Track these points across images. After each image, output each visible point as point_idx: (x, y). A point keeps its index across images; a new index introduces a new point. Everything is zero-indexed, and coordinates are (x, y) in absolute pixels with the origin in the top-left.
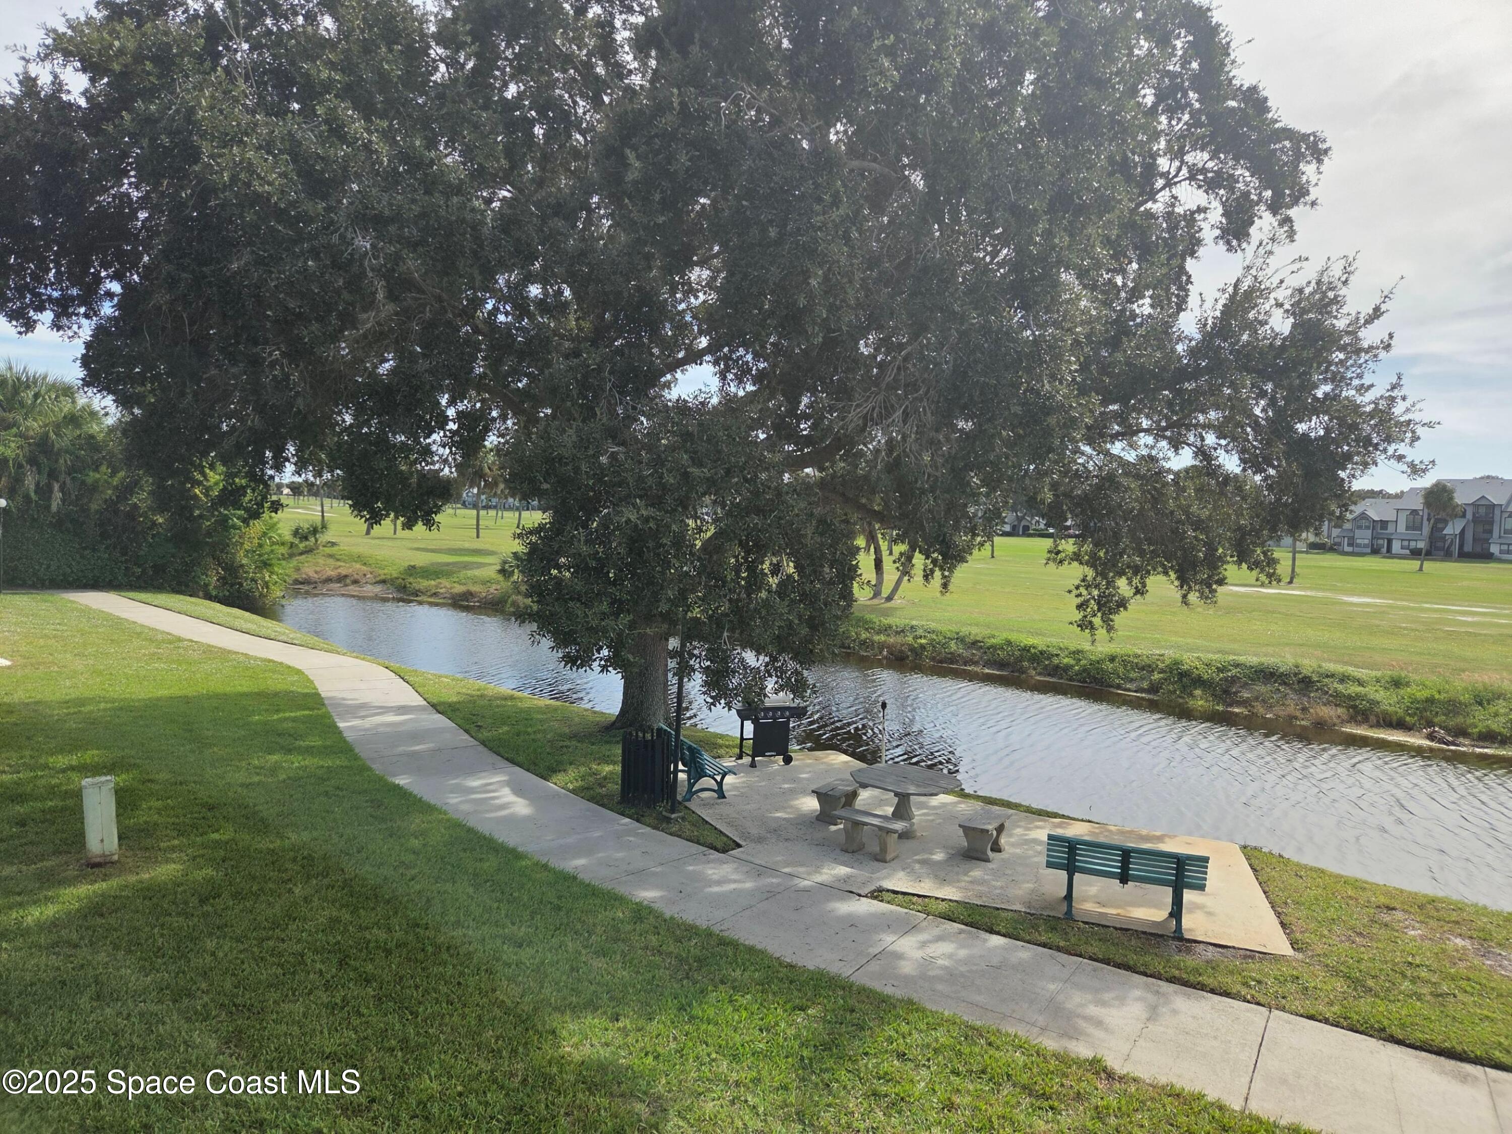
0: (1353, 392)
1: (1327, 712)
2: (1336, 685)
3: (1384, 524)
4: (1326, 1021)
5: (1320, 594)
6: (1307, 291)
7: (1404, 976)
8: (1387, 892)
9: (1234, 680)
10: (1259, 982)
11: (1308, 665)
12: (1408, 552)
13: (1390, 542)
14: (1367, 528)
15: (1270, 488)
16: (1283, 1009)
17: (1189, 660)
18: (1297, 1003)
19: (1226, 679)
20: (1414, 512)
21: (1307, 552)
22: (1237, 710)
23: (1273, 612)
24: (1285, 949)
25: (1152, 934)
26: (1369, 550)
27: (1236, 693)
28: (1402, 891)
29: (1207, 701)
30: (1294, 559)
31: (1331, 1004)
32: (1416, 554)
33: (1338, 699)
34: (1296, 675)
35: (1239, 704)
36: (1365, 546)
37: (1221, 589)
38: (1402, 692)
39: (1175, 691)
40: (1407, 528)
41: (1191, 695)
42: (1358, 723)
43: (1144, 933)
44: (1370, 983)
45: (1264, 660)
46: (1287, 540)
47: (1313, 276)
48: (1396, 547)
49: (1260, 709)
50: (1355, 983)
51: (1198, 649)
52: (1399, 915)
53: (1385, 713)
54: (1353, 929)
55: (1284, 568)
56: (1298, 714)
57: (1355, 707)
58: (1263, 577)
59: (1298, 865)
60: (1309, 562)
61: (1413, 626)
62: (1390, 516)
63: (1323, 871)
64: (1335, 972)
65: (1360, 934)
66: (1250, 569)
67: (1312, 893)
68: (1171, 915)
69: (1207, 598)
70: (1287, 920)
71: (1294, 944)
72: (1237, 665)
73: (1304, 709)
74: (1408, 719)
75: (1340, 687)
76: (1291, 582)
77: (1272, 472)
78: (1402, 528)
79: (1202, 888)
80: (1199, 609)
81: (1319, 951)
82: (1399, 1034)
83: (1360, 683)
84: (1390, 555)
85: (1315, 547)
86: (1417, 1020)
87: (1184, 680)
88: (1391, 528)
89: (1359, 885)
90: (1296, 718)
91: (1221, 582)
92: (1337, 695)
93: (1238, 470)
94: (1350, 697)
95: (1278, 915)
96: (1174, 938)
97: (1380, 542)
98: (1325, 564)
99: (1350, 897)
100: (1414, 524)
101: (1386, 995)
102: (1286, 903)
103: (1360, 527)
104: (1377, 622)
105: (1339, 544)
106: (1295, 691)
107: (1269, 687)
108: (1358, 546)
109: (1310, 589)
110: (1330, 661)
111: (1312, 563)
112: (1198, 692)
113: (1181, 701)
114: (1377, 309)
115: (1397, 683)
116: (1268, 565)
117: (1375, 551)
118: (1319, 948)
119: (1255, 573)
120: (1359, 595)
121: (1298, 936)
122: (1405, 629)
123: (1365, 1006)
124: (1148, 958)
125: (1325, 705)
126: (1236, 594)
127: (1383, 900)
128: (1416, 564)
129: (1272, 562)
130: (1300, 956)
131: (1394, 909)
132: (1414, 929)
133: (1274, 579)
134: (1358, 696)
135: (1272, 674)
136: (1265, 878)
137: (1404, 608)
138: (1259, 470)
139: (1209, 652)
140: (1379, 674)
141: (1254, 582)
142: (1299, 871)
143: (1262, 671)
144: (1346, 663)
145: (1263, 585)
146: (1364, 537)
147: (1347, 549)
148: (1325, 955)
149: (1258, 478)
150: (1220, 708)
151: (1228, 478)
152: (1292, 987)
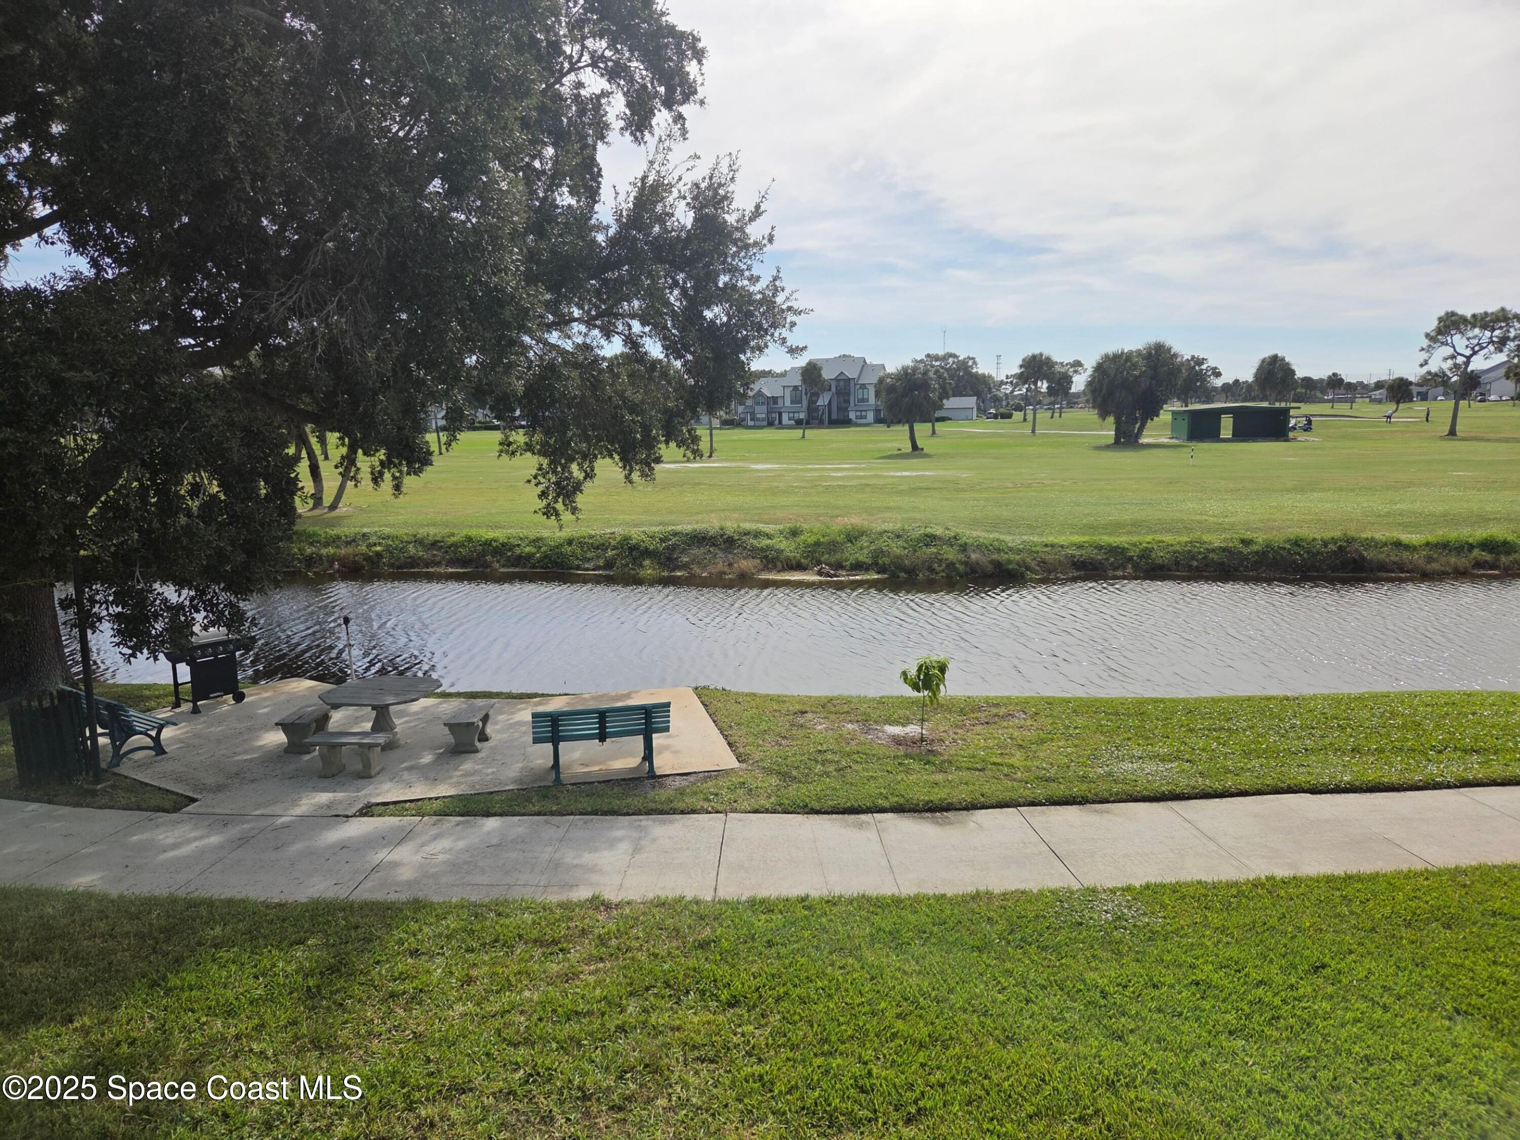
0: (746, 282)
1: (746, 564)
2: (752, 541)
3: (775, 399)
4: (767, 811)
5: (734, 464)
6: (703, 186)
7: (817, 761)
8: (800, 700)
9: (674, 547)
10: (716, 795)
11: (731, 526)
12: (793, 422)
13: (780, 414)
14: (763, 404)
15: (688, 371)
16: (735, 811)
17: (636, 534)
18: (745, 803)
19: (667, 548)
20: (796, 388)
21: (720, 429)
22: (679, 574)
23: (700, 484)
24: (733, 763)
25: (630, 779)
26: (765, 423)
27: (677, 559)
28: (810, 697)
29: (654, 569)
30: (711, 435)
31: (769, 797)
32: (799, 423)
33: (755, 552)
34: (722, 536)
35: (679, 568)
36: (763, 420)
37: (658, 467)
38: (798, 540)
39: (627, 565)
40: (792, 402)
41: (641, 566)
42: (769, 570)
43: (624, 780)
44: (795, 773)
45: (695, 527)
46: (705, 419)
47: (707, 173)
48: (785, 419)
49: (697, 570)
50: (785, 776)
51: (641, 524)
52: (809, 716)
53: (788, 559)
54: (779, 735)
55: (704, 445)
56: (726, 569)
57: (766, 557)
58: (689, 454)
59: (737, 694)
60: (725, 436)
61: (802, 484)
62: (778, 393)
63: (755, 695)
64: (768, 771)
65: (784, 738)
66: (679, 446)
67: (749, 714)
68: (644, 759)
69: (647, 476)
70: (732, 740)
71: (740, 758)
72: (676, 534)
73: (730, 565)
74: (803, 561)
75: (755, 542)
76: (710, 456)
77: (689, 357)
78: (788, 403)
79: (667, 729)
80: (640, 488)
81: (757, 758)
82: (816, 805)
83: (769, 536)
84: (781, 426)
85: (728, 423)
86: (828, 792)
87: (634, 553)
88: (780, 403)
89: (780, 700)
90: (725, 573)
91: (658, 460)
92: (754, 549)
93: (661, 356)
94: (762, 549)
95: (726, 737)
96: (648, 778)
97: (774, 415)
98: (735, 438)
99: (775, 711)
100: (796, 401)
101: (806, 779)
102: (731, 727)
103: (758, 404)
104: (776, 484)
105: (743, 420)
106: (720, 549)
107: (702, 550)
108: (758, 420)
109: (726, 460)
110: (745, 521)
111: (726, 438)
112: (647, 562)
113: (632, 572)
114: (758, 207)
115: (794, 533)
116: (693, 442)
117: (770, 424)
118: (757, 756)
119: (682, 449)
120: (762, 462)
121: (741, 750)
122: (796, 487)
123: (794, 792)
124: (629, 800)
125: (745, 558)
126: (669, 471)
127: (798, 707)
128: (799, 432)
129: (696, 439)
130: (744, 766)
131: (806, 712)
132: (820, 724)
133: (697, 454)
134: (769, 548)
135: (704, 538)
136: (714, 710)
137: (794, 471)
138: (679, 356)
139: (651, 525)
140: (781, 527)
141: (681, 458)
142: (738, 698)
143: (695, 536)
144: (758, 521)
145: (688, 461)
146: (761, 412)
147: (751, 423)
148: (762, 760)
149: (678, 364)
150: (666, 574)
151: (655, 363)
152: (740, 792)
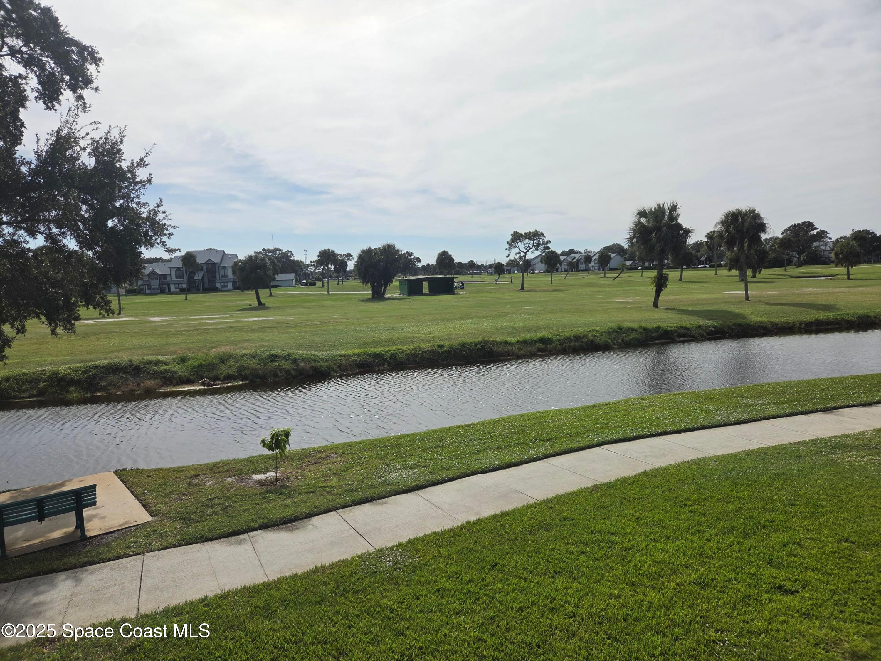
0: (135, 206)
1: (150, 383)
2: (153, 367)
3: (164, 276)
4: (174, 546)
5: (137, 318)
6: (101, 142)
7: (208, 506)
8: (194, 468)
9: (94, 376)
10: (136, 542)
11: (136, 358)
12: (178, 290)
13: (169, 285)
14: (156, 279)
15: (99, 258)
16: (151, 551)
17: (62, 369)
18: (158, 544)
19: (89, 377)
20: (178, 269)
21: (126, 295)
22: (99, 394)
23: (112, 332)
24: (149, 519)
25: (66, 544)
26: (159, 291)
27: (97, 384)
28: (201, 465)
29: (79, 393)
30: (119, 300)
31: (175, 536)
32: (182, 291)
33: (156, 375)
34: (131, 366)
35: (99, 390)
36: (157, 289)
37: (77, 323)
38: (187, 364)
39: (56, 392)
40: (176, 278)
41: (68, 392)
42: (168, 386)
43: (60, 546)
44: (193, 517)
45: (111, 361)
46: (114, 289)
47: (103, 135)
48: (173, 288)
49: (113, 390)
50: (186, 520)
51: (68, 362)
52: (201, 477)
53: (180, 377)
54: (180, 493)
55: (114, 305)
56: (136, 388)
57: (165, 377)
58: (103, 312)
59: (148, 470)
60: (128, 301)
61: (187, 329)
62: (166, 272)
63: (161, 469)
64: (174, 519)
65: (184, 494)
66: (94, 308)
67: (157, 483)
68: (77, 528)
69: (69, 329)
70: (145, 502)
71: (152, 514)
72: (95, 367)
73: (138, 385)
74: (191, 377)
75: (156, 368)
76: (119, 314)
77: (98, 249)
78: (174, 278)
79: (94, 504)
80: (64, 338)
81: (165, 512)
82: (209, 535)
83: (166, 364)
84: (170, 293)
85: (131, 292)
86: (217, 525)
87: (62, 383)
88: (168, 279)
89: (180, 470)
90: (134, 390)
91: (77, 318)
92: (155, 373)
93: (77, 248)
94: (161, 372)
95: (141, 501)
96: (81, 541)
97: (164, 286)
98: (137, 301)
99: (177, 478)
100: (179, 276)
101: (201, 520)
102: (144, 493)
103: (153, 279)
104: (169, 330)
105: (142, 289)
106: (131, 375)
107: (117, 376)
108: (153, 289)
109: (131, 316)
110: (148, 355)
111: (130, 301)
112: (72, 389)
113: (62, 397)
114: (143, 159)
115: (183, 360)
116: (105, 304)
117: (162, 292)
118: (165, 510)
119: (98, 310)
120: (158, 316)
121: (153, 508)
122: (183, 331)
123: (191, 530)
124: (66, 559)
125: (149, 379)
126: (87, 325)
127: (193, 473)
128: (183, 297)
129: (108, 303)
130: (156, 518)
131: (199, 475)
132: (209, 481)
133: (110, 312)
134: (166, 371)
135: (117, 369)
136: (131, 484)
137: (180, 320)
138: (90, 249)
139: (75, 363)
140: (174, 357)
141: (98, 316)
142: (148, 473)
143: (111, 368)
144: (157, 355)
145: (104, 317)
146: (155, 284)
147: (149, 291)
148: (169, 512)
149: (90, 253)
150: (89, 395)
151: (71, 253)
152: (153, 537)
